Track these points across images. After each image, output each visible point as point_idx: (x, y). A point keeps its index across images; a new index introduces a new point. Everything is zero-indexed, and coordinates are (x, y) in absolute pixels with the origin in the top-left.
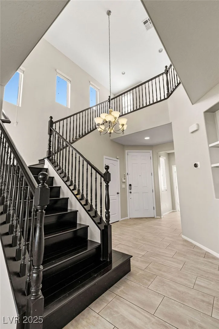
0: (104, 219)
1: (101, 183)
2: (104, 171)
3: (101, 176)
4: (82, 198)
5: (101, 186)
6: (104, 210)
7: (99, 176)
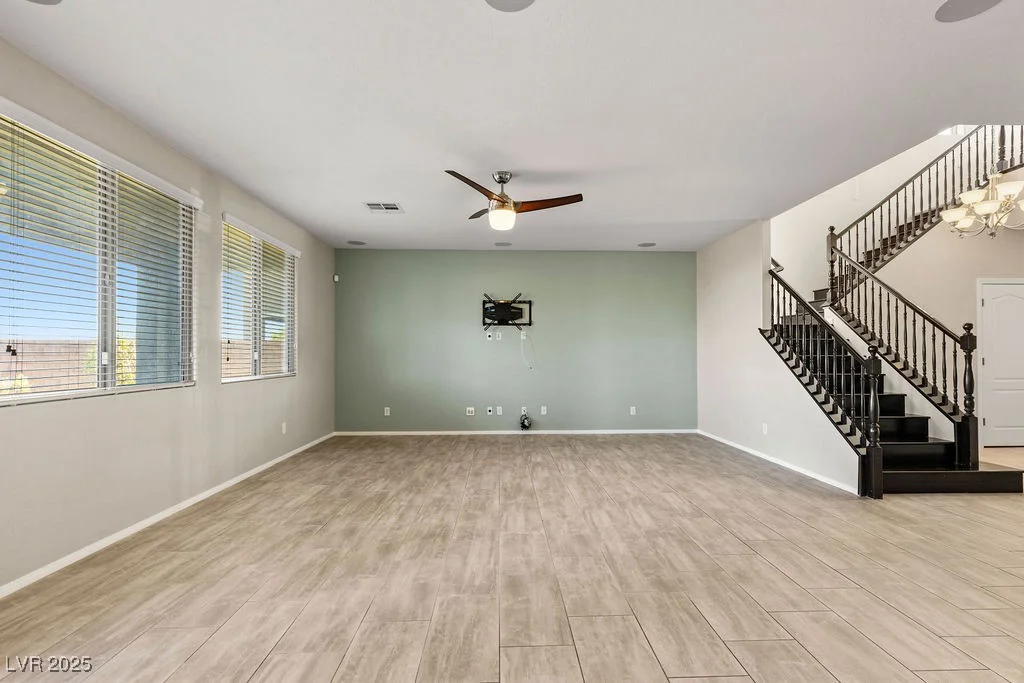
0: (962, 408)
1: (955, 352)
2: (960, 332)
3: (956, 340)
4: (906, 366)
5: (955, 356)
6: (962, 394)
7: (950, 341)
